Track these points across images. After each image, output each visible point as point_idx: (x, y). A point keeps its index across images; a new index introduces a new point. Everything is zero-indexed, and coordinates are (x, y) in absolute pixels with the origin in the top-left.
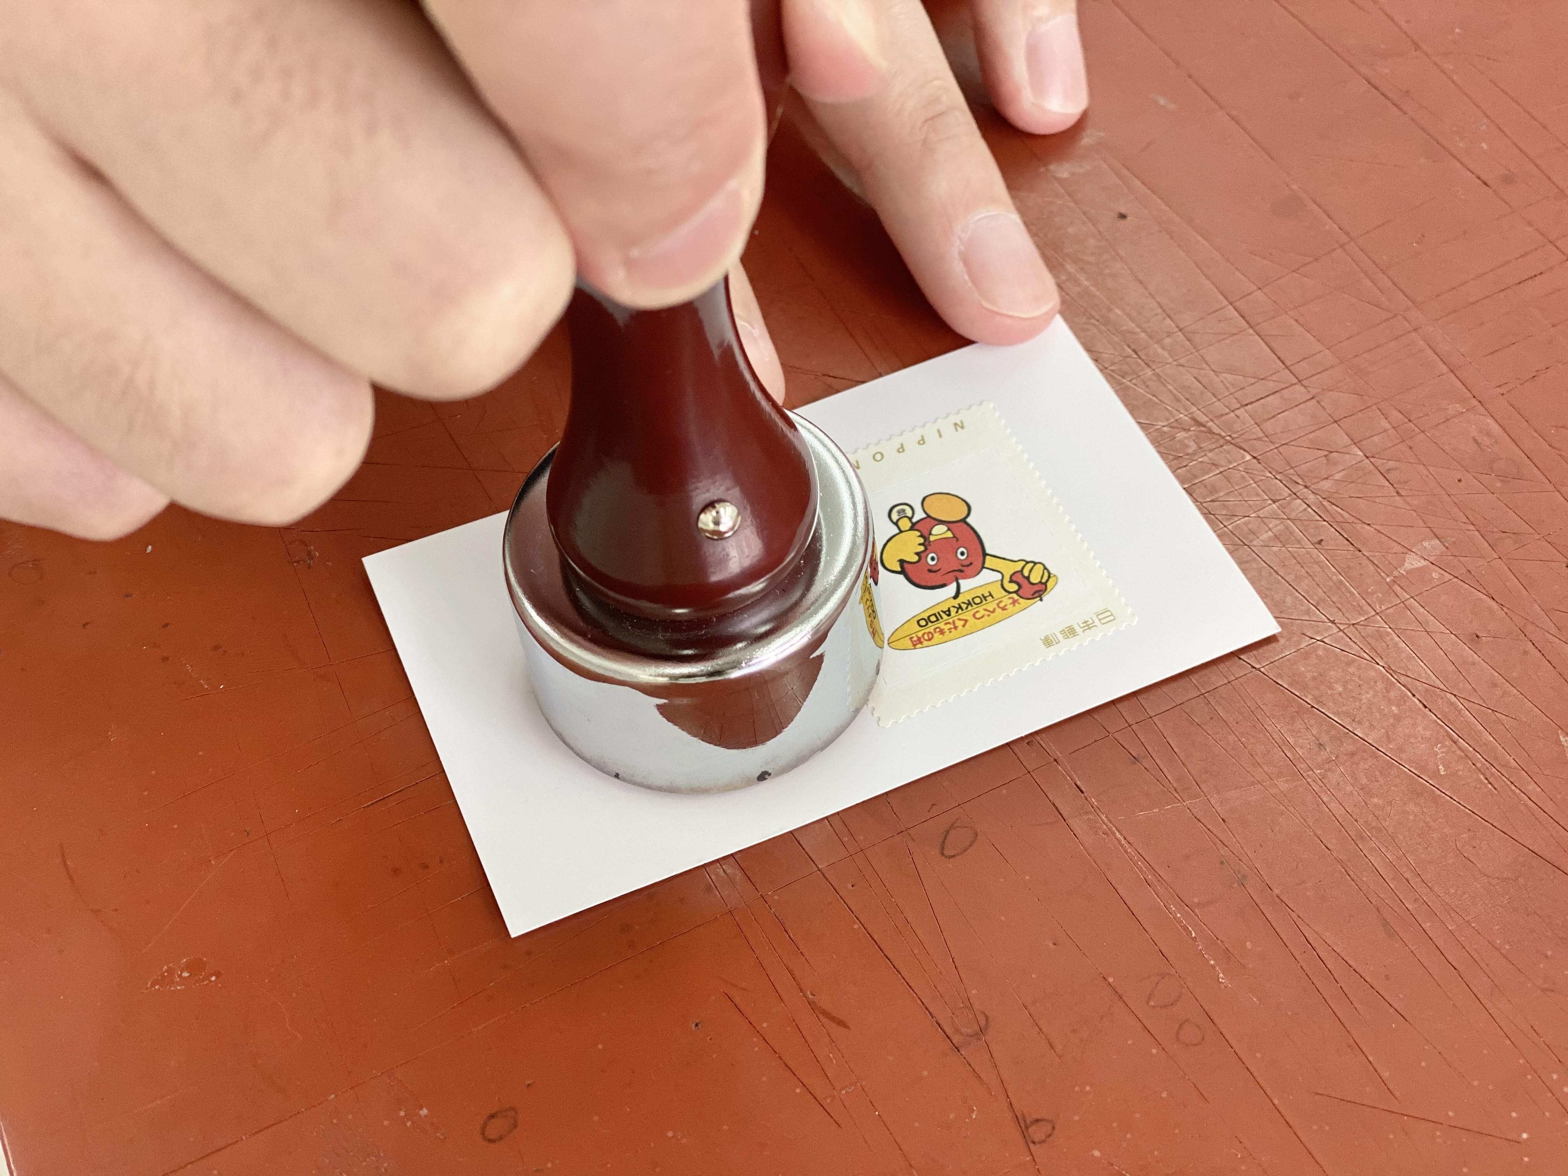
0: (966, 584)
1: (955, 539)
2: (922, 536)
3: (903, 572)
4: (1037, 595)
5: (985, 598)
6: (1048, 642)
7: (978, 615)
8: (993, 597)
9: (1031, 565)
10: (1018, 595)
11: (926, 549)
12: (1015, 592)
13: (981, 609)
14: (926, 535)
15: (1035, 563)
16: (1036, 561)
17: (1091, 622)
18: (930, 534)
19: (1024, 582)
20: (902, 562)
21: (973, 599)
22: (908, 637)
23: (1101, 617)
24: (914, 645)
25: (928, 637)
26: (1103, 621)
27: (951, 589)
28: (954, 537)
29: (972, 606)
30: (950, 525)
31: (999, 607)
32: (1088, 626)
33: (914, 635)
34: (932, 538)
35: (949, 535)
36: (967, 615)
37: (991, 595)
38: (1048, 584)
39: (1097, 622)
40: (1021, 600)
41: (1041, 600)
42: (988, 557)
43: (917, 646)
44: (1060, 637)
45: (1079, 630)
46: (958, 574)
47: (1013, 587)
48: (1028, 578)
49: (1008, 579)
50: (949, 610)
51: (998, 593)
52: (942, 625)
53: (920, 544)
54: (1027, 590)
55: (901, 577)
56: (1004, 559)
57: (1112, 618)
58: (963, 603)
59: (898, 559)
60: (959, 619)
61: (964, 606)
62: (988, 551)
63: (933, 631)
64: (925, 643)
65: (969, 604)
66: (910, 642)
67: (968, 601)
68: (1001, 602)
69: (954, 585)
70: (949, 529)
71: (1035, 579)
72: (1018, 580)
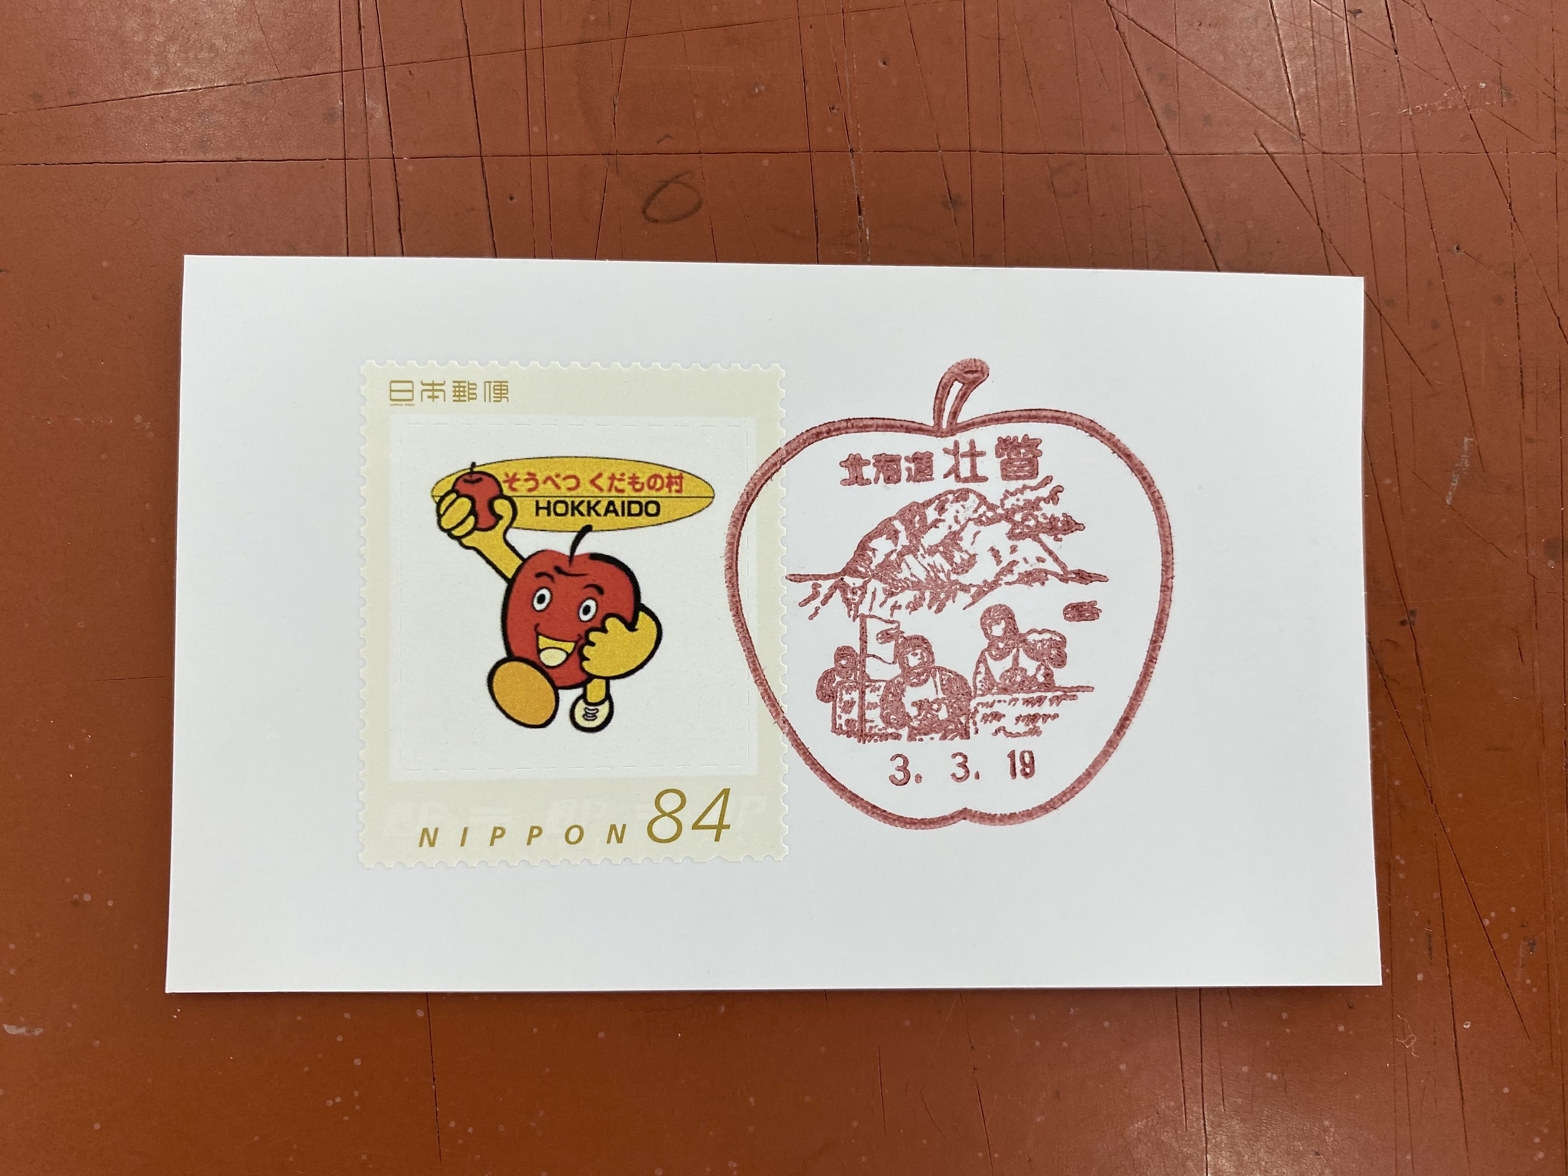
1: (539, 630)
2: (584, 658)
3: (639, 607)
4: (475, 477)
5: (548, 508)
6: (500, 390)
7: (572, 483)
8: (537, 502)
9: (456, 533)
10: (501, 490)
11: (587, 633)
12: (502, 496)
13: (564, 491)
14: (575, 657)
15: (449, 532)
16: (445, 535)
17: (426, 394)
18: (569, 655)
19: (482, 507)
20: (631, 626)
21: (565, 514)
22: (683, 494)
23: (408, 395)
24: (680, 477)
25: (655, 482)
26: (408, 386)
27: (588, 545)
28: (538, 634)
29: (573, 502)
30: (533, 658)
31: (537, 481)
32: (433, 389)
33: (674, 494)
34: (569, 647)
35: (543, 642)
36: (587, 490)
37: (538, 508)
38: (450, 487)
39: (418, 388)
40: (501, 478)
41: (473, 465)
42: (510, 576)
43: (677, 473)
44: (480, 391)
45: (449, 388)
46: (565, 567)
47: (501, 507)
48: (473, 512)
49: (501, 522)
50: (607, 511)
51: (526, 507)
52: (629, 491)
53: (592, 644)
54: (483, 492)
55: (644, 601)
56: (489, 562)
57: (395, 386)
58: (582, 514)
59: (635, 633)
60: (601, 489)
61: (583, 508)
62: (503, 585)
63: (646, 488)
64: (664, 474)
65: (575, 508)
66: (684, 488)
67: (573, 514)
68: (530, 490)
69: (581, 550)
70: (540, 651)
71: (464, 505)
72: (488, 514)
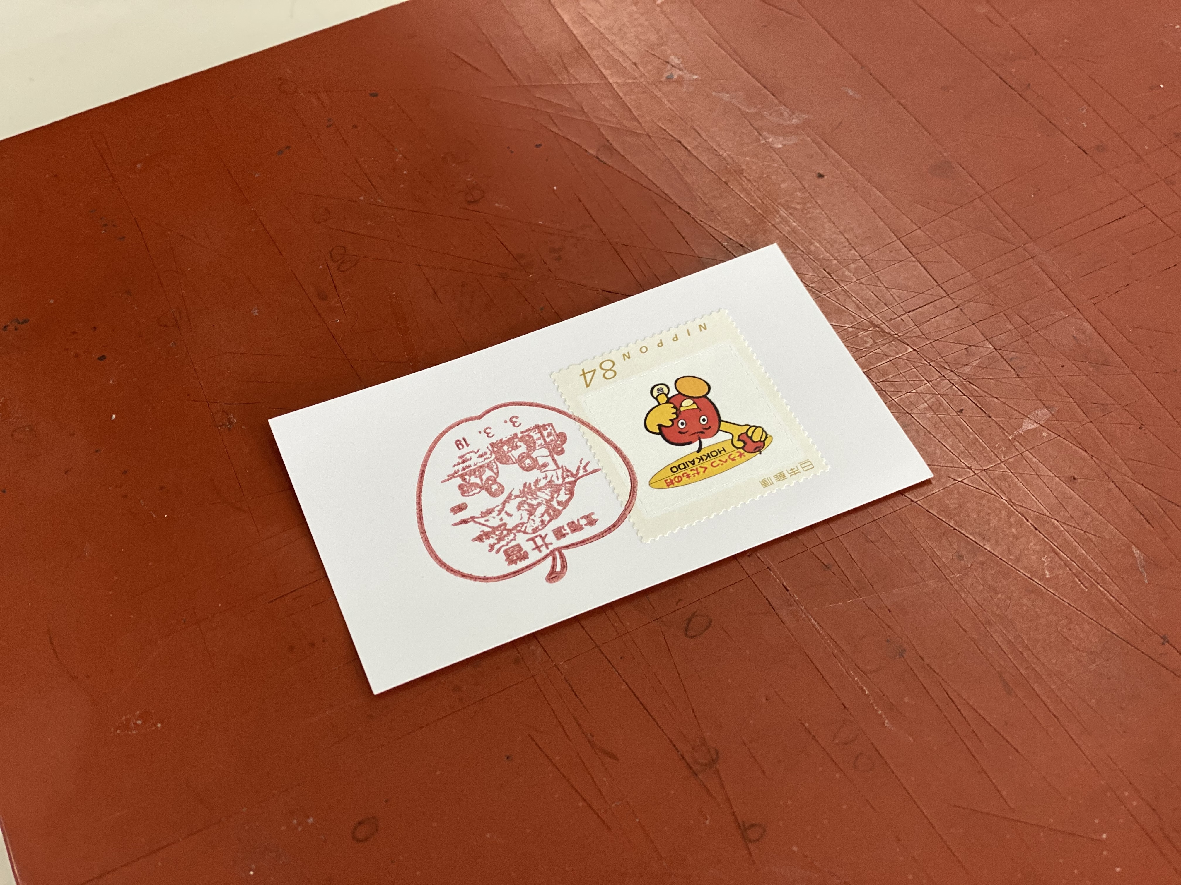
0: (706, 442)
1: (699, 410)
2: (674, 407)
3: (661, 433)
4: (757, 450)
5: (720, 452)
6: (765, 483)
7: (714, 464)
8: (725, 452)
9: (754, 428)
10: (744, 450)
11: (677, 417)
12: (742, 448)
13: (717, 460)
14: (678, 406)
15: (756, 427)
16: (757, 425)
17: (796, 469)
18: (681, 406)
19: (748, 441)
20: (660, 426)
21: (711, 453)
22: (663, 480)
23: (803, 466)
24: (668, 486)
25: (678, 479)
26: (805, 469)
28: (698, 408)
29: (710, 458)
30: (695, 400)
31: (730, 459)
32: (794, 472)
33: (668, 478)
34: (682, 409)
35: (695, 406)
36: (707, 464)
37: (724, 450)
38: (766, 442)
39: (800, 469)
40: (746, 454)
41: (760, 453)
42: (722, 423)
43: (670, 486)
44: (774, 480)
45: (788, 475)
46: (700, 435)
47: (741, 444)
48: (751, 438)
49: (737, 439)
50: (694, 460)
51: (729, 448)
52: (688, 471)
53: (673, 413)
54: (750, 446)
55: (660, 436)
56: (734, 424)
57: (811, 466)
58: (704, 455)
59: (657, 424)
60: (701, 467)
61: (704, 458)
62: (722, 419)
63: (681, 476)
64: (676, 484)
65: (708, 456)
66: (665, 483)
67: (708, 454)
68: (731, 455)
69: (698, 442)
70: (694, 403)
71: (756, 438)
72: (744, 439)
